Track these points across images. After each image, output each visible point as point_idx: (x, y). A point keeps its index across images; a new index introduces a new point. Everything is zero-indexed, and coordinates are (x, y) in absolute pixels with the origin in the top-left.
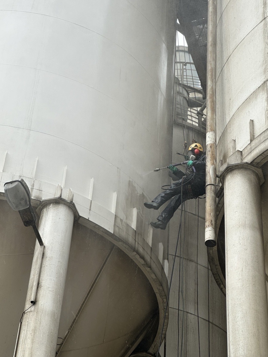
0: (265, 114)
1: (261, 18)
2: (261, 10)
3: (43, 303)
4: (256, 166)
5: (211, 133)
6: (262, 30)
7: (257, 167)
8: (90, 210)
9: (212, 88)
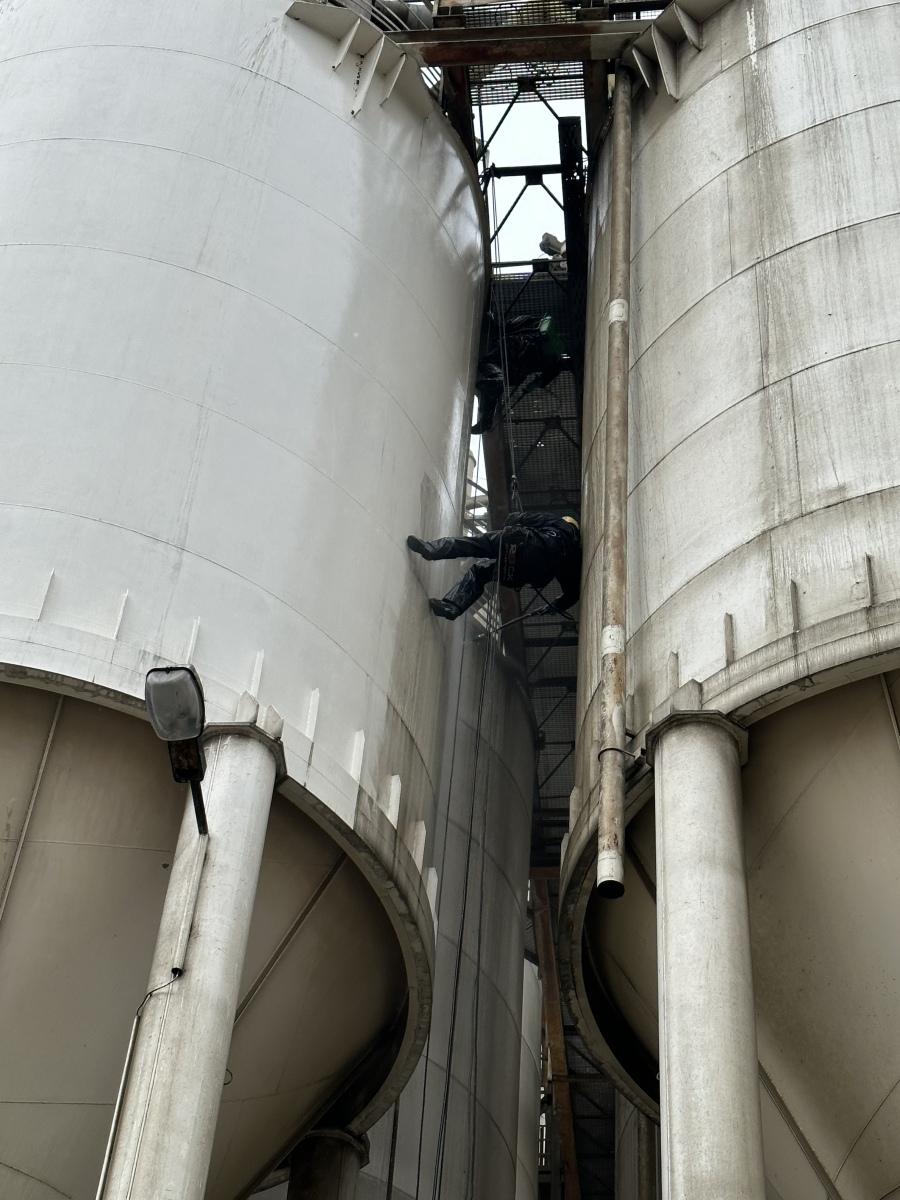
0: (766, 607)
1: (755, 386)
2: (754, 367)
3: (201, 978)
4: (737, 725)
5: (616, 629)
6: (758, 413)
7: (740, 727)
8: (309, 764)
9: (620, 524)
